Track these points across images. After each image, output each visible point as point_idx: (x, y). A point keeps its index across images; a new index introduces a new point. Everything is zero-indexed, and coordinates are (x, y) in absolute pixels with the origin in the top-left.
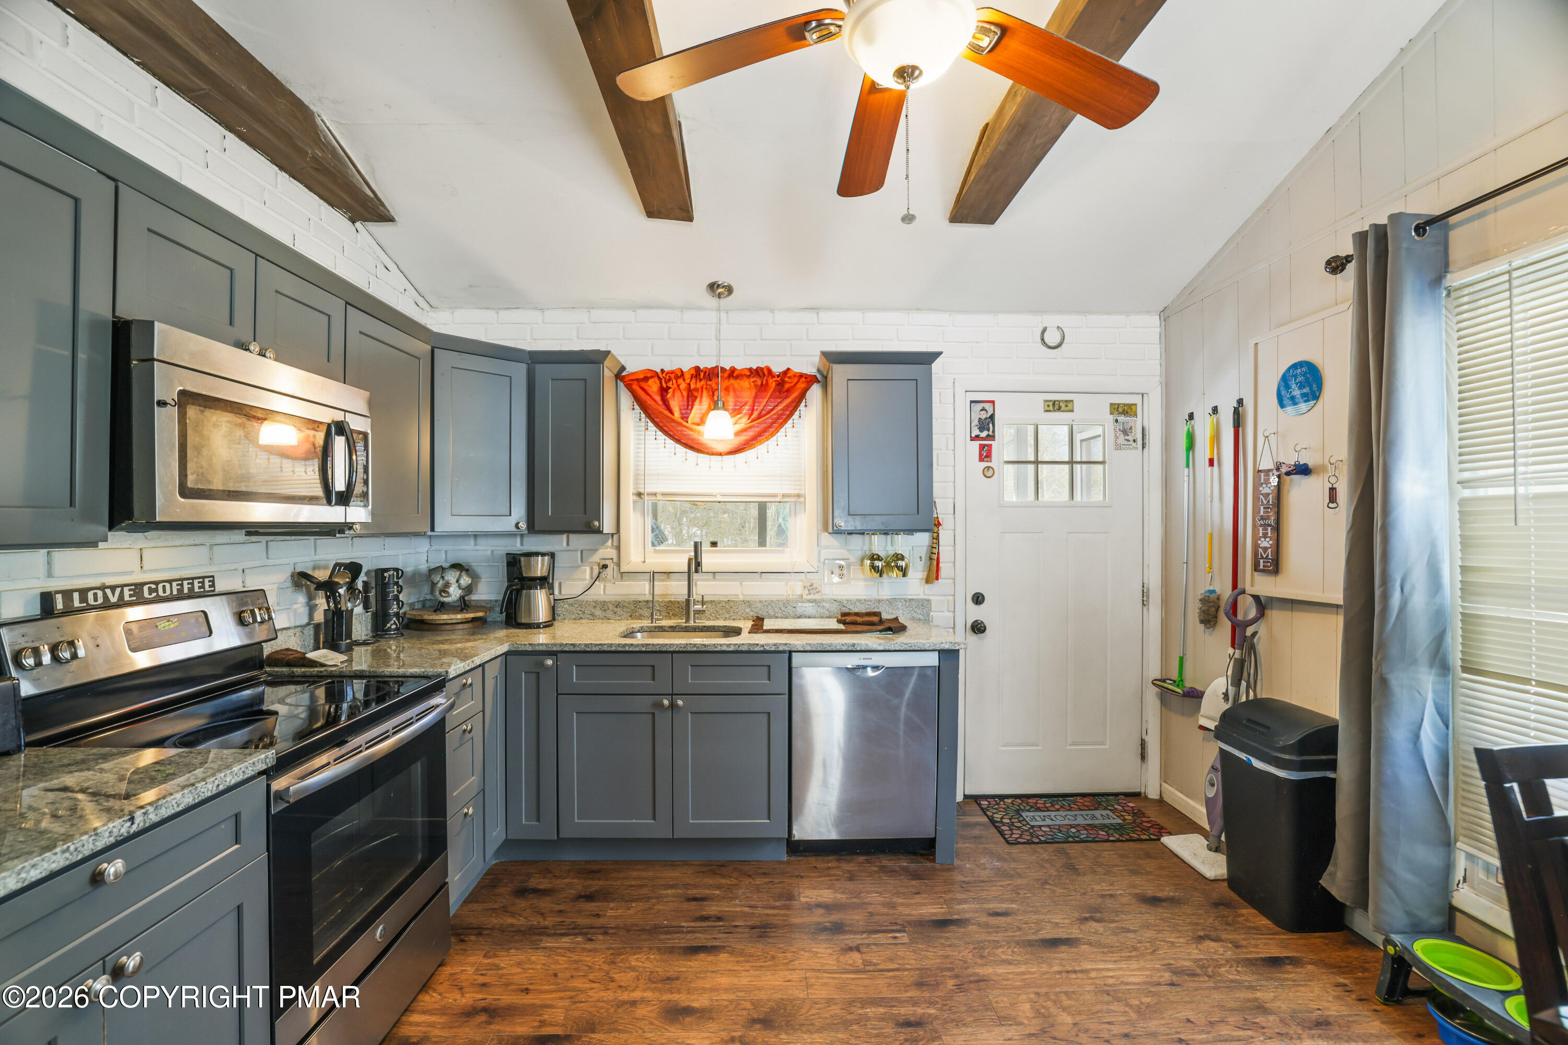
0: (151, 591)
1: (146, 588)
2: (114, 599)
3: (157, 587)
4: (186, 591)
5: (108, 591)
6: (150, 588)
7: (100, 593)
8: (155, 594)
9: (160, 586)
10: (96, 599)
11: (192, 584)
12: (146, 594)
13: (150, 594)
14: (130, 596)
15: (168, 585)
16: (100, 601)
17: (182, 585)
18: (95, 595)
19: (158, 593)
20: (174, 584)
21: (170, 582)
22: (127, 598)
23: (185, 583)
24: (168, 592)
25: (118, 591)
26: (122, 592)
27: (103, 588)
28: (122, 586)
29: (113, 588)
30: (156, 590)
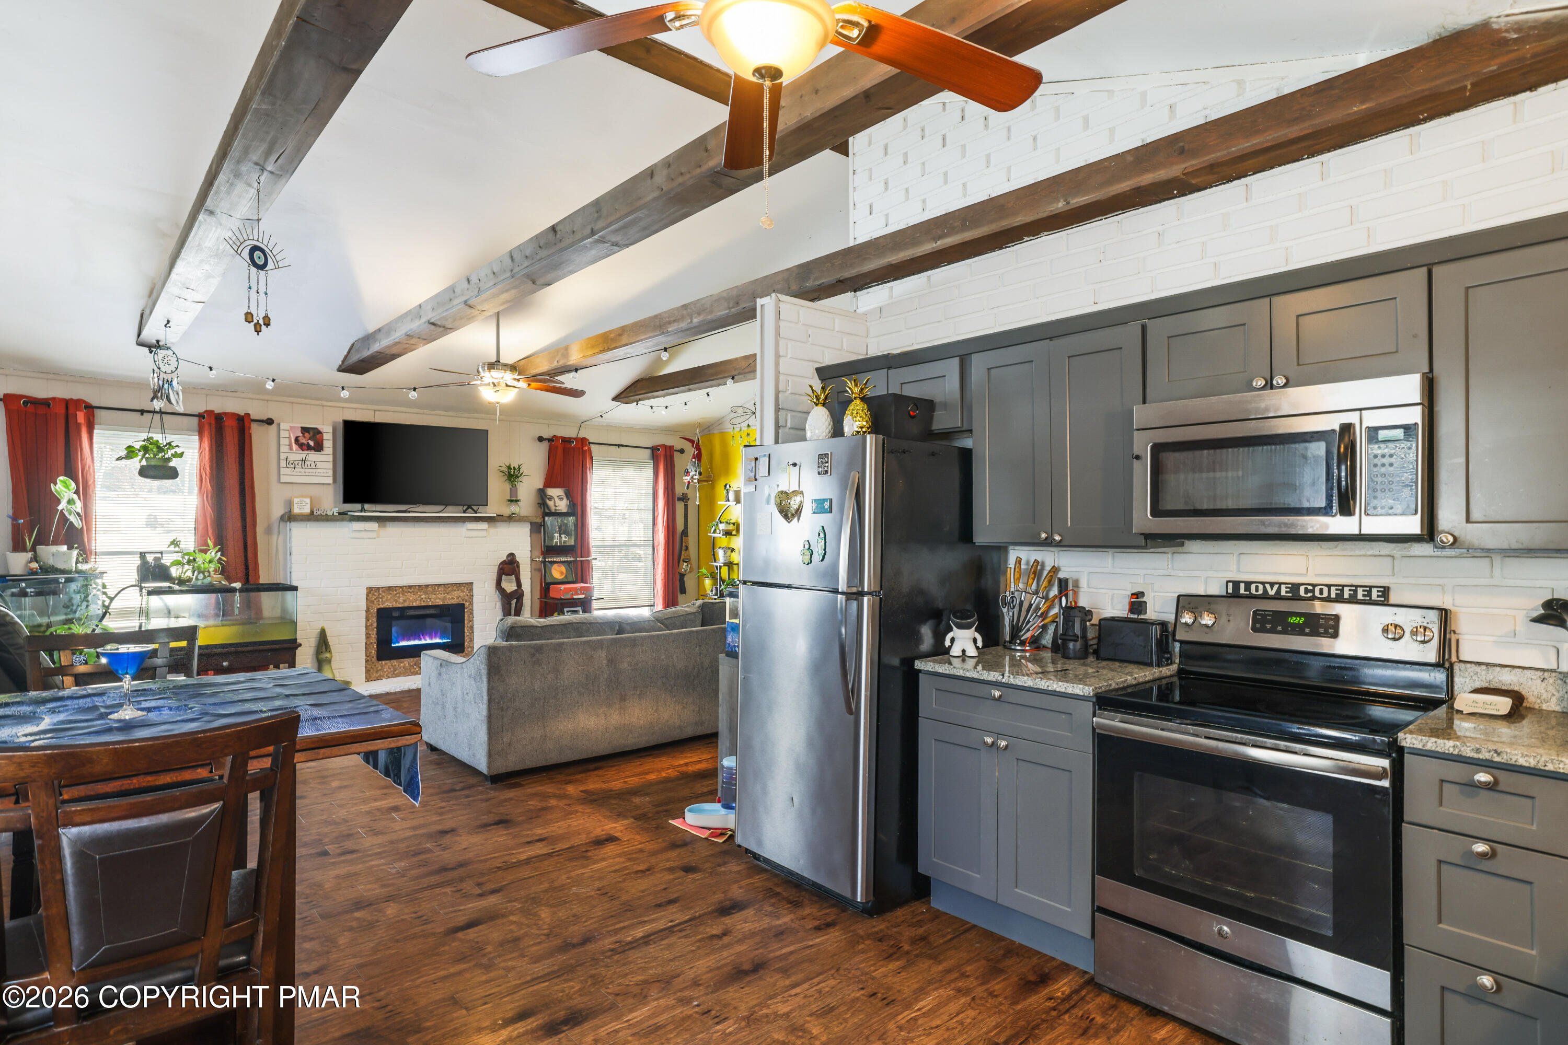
0: (1307, 591)
1: (1302, 589)
2: (1272, 592)
3: (1314, 589)
4: (1346, 596)
5: (1268, 586)
6: (1306, 589)
7: (1261, 587)
8: (1311, 594)
9: (1317, 589)
10: (1257, 590)
11: (1356, 591)
12: (1302, 593)
13: (1306, 593)
14: (1287, 592)
15: (1326, 589)
16: (1260, 592)
17: (1342, 590)
18: (1257, 588)
19: (1314, 594)
20: (1333, 589)
21: (1329, 586)
22: (1283, 593)
23: (1346, 589)
24: (1325, 594)
25: (1276, 587)
26: (1279, 588)
27: (1263, 583)
28: (1280, 584)
29: (1272, 585)
30: (1313, 591)
